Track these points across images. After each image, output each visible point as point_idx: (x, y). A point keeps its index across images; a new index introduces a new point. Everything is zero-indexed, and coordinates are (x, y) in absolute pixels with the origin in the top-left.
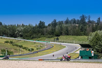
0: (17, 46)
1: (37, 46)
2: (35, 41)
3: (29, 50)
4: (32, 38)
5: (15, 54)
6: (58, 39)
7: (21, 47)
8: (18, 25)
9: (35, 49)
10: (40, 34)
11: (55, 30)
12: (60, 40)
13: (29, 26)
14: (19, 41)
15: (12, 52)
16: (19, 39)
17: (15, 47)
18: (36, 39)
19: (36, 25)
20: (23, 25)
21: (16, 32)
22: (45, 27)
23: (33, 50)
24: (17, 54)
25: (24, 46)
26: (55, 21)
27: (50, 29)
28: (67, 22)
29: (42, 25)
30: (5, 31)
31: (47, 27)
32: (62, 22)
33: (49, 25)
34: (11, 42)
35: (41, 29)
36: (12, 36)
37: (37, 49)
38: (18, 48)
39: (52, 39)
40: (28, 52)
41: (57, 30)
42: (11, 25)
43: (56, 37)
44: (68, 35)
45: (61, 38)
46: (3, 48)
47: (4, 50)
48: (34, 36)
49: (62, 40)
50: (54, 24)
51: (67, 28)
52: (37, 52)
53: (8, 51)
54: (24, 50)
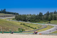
0: (27, 26)
1: (38, 26)
2: (37, 24)
3: (34, 29)
4: (35, 22)
5: (26, 31)
6: (50, 22)
7: (29, 27)
8: (27, 15)
9: (37, 28)
10: (40, 20)
11: (48, 17)
12: (51, 23)
13: (34, 15)
14: (28, 23)
15: (24, 30)
16: (28, 22)
17: (26, 27)
18: (37, 22)
19: (38, 15)
20: (30, 14)
21: (27, 19)
22: (42, 16)
23: (36, 28)
24: (27, 31)
25: (31, 26)
26: (48, 12)
27: (45, 17)
28: (55, 13)
29: (41, 14)
30: (20, 18)
31: (43, 16)
32: (52, 13)
33: (45, 15)
34: (24, 24)
35: (40, 17)
36: (24, 21)
37: (38, 28)
38: (28, 27)
39: (47, 22)
40: (33, 30)
41: (49, 17)
42: (24, 15)
43: (49, 21)
44: (55, 20)
45: (52, 22)
46: (19, 28)
47: (20, 29)
48: (37, 21)
49: (52, 23)
50: (48, 14)
51: (55, 16)
52: (38, 30)
53: (22, 29)
54: (31, 28)
